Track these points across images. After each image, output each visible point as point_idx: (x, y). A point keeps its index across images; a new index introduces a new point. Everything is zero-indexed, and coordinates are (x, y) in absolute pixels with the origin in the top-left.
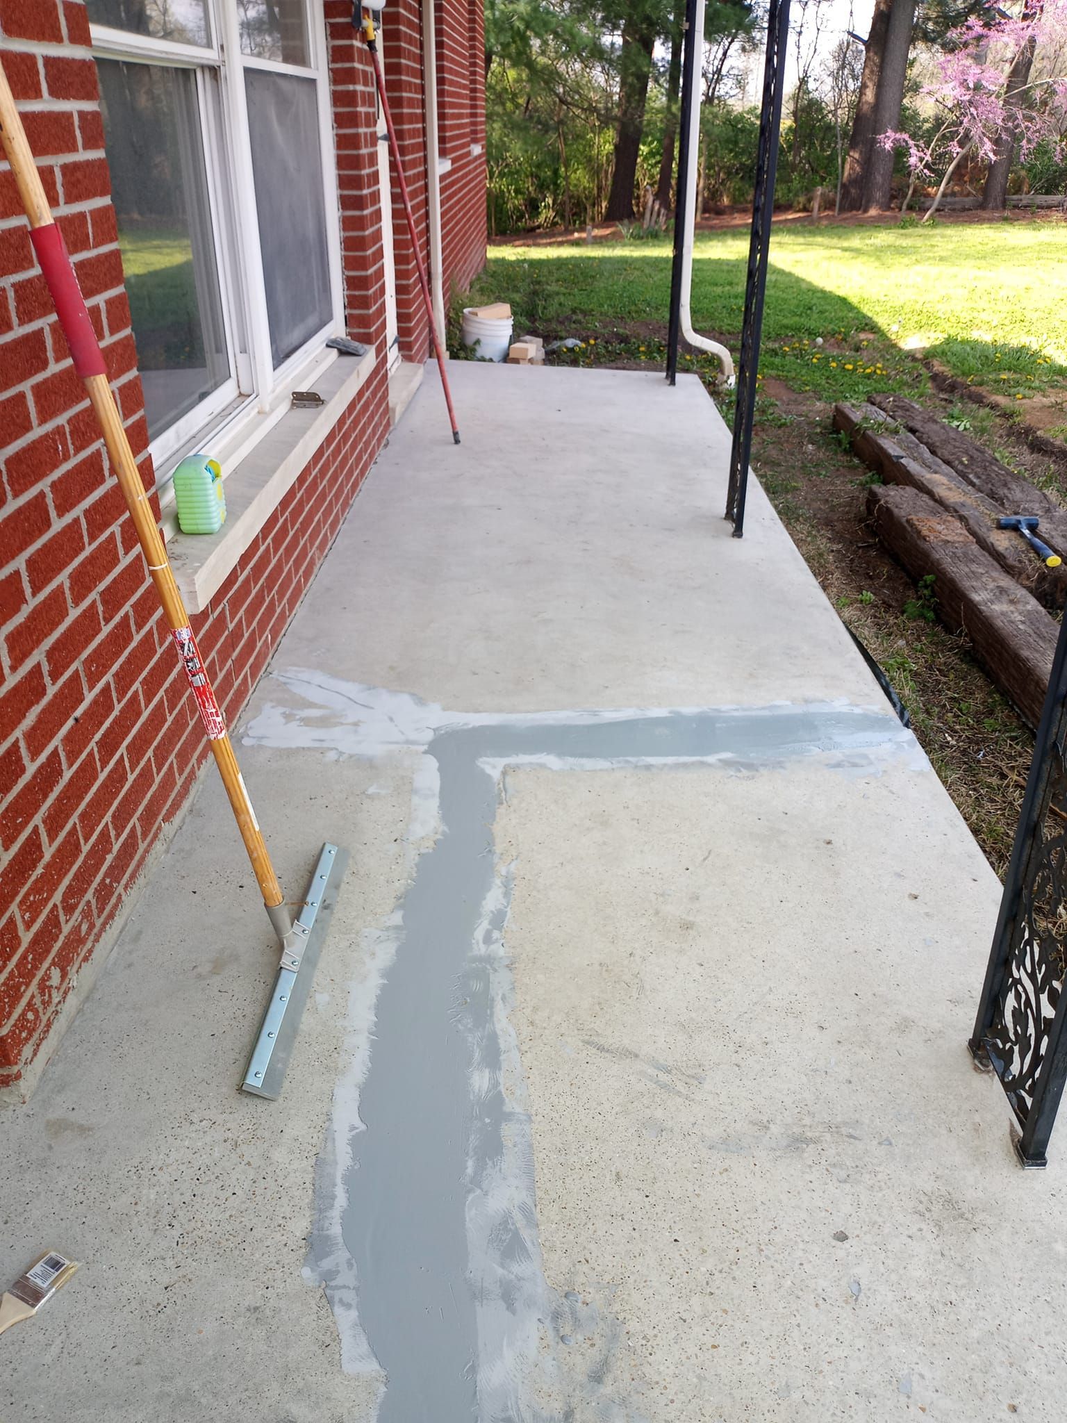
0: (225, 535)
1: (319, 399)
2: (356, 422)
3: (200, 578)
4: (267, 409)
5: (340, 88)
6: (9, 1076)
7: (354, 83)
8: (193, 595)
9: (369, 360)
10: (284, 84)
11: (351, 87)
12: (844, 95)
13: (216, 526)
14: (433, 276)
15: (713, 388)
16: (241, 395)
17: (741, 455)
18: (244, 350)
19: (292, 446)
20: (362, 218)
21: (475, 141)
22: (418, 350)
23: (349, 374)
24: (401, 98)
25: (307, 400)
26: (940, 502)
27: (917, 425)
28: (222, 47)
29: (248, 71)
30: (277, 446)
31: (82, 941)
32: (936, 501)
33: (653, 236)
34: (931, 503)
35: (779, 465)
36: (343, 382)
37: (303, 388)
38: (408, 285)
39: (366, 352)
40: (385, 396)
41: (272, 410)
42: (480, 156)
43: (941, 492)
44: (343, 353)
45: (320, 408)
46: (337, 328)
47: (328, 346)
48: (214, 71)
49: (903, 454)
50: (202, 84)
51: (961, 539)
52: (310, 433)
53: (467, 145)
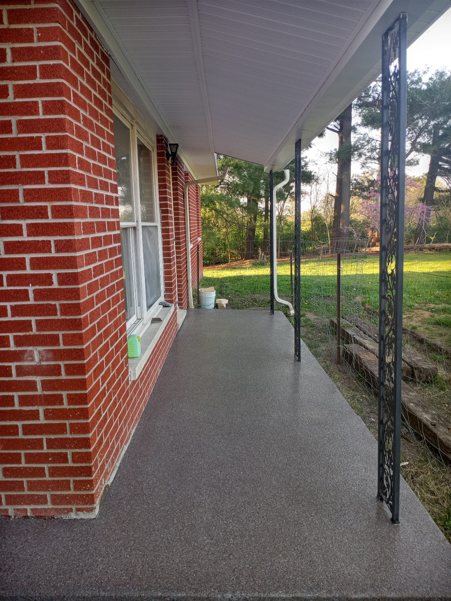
0: (141, 358)
1: (161, 320)
2: (169, 328)
3: (137, 369)
4: (145, 323)
5: (164, 228)
6: (93, 508)
7: (169, 226)
8: (135, 374)
9: (172, 309)
10: (150, 229)
11: (168, 227)
12: (329, 214)
13: (139, 355)
14: (189, 281)
15: (287, 315)
16: (138, 319)
17: (297, 334)
18: (139, 306)
19: (155, 333)
20: (170, 265)
21: (199, 236)
22: (184, 306)
23: (168, 312)
24: (179, 227)
25: (157, 320)
26: (367, 348)
27: (359, 325)
28: (137, 221)
29: (143, 227)
30: (150, 334)
31: (108, 474)
32: (366, 348)
33: (262, 265)
34: (364, 349)
35: (312, 339)
36: (166, 315)
37: (155, 317)
38: (181, 285)
39: (172, 306)
40: (176, 320)
41: (147, 323)
42: (200, 241)
43: (367, 345)
44: (164, 306)
45: (161, 323)
46: (162, 299)
47: (159, 304)
48: (135, 228)
49: (354, 334)
50: (131, 233)
51: (374, 359)
52: (159, 330)
53: (197, 238)
